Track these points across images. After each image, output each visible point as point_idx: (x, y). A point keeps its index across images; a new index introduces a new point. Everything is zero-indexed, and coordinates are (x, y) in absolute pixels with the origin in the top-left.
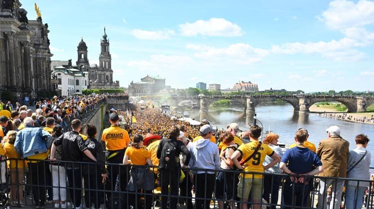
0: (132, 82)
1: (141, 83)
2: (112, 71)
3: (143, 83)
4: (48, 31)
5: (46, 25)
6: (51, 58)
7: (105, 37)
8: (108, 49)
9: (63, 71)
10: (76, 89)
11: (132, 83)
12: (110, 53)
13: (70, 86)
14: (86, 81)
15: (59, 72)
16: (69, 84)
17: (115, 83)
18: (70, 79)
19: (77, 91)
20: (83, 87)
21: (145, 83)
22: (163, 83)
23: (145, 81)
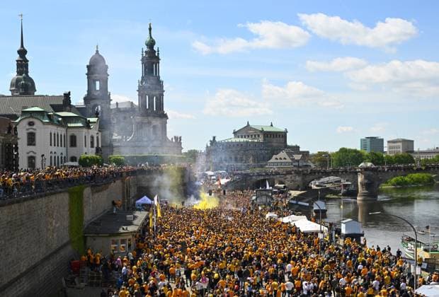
0: (214, 138)
1: (234, 140)
2: (165, 116)
3: (238, 140)
7: (151, 44)
9: (39, 117)
10: (69, 157)
11: (213, 142)
12: (161, 79)
13: (54, 149)
14: (92, 137)
15: (31, 120)
16: (51, 145)
17: (174, 140)
18: (55, 134)
19: (73, 159)
20: (85, 150)
21: (242, 140)
22: (282, 140)
23: (242, 137)
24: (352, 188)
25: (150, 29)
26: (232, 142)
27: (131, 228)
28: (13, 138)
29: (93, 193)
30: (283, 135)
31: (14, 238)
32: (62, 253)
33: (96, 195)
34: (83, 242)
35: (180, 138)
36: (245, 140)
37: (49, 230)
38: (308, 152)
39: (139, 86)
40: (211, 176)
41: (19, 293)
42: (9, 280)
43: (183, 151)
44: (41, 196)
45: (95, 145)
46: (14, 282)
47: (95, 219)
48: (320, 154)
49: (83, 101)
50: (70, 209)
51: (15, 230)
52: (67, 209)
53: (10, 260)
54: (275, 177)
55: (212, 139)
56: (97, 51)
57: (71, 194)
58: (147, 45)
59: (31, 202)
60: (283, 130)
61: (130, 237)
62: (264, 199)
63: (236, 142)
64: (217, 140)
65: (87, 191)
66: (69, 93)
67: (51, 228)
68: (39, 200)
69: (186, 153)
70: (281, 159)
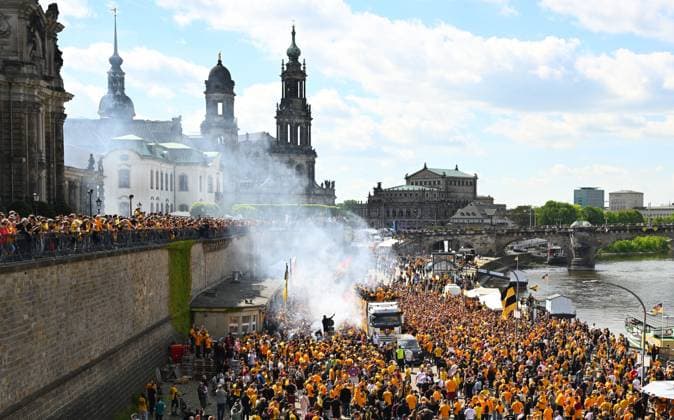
0: (379, 184)
1: (406, 188)
2: (314, 154)
3: (411, 188)
4: (60, 28)
5: (53, 8)
6: (66, 105)
7: (294, 54)
8: (303, 89)
9: (135, 147)
10: (178, 204)
11: (378, 190)
12: (308, 102)
13: (156, 193)
14: (210, 178)
15: (125, 152)
16: (152, 188)
17: (324, 187)
18: (157, 173)
19: (183, 208)
20: (200, 195)
21: (416, 188)
22: (470, 189)
23: (417, 184)
24: (561, 254)
25: (294, 33)
26: (403, 191)
27: (257, 301)
28: (96, 176)
29: (206, 252)
30: (472, 182)
31: (82, 309)
32: (157, 334)
33: (210, 255)
34: (188, 320)
35: (333, 183)
36: (421, 188)
37: (137, 300)
38: (505, 206)
39: (278, 112)
40: (374, 235)
41: (88, 388)
42: (72, 369)
43: (337, 202)
44: (126, 253)
45: (215, 189)
46: (80, 373)
47: (209, 288)
48: (520, 209)
49: (199, 129)
50: (170, 271)
51: (84, 299)
52: (166, 271)
53: (75, 340)
54: (459, 238)
55: (376, 186)
56: (220, 62)
57: (171, 251)
58: (289, 55)
59: (109, 259)
60: (471, 174)
61: (257, 313)
62: (443, 265)
63: (408, 190)
64: (383, 187)
65: (197, 249)
66: (180, 117)
67: (141, 298)
68: (121, 257)
69: (341, 205)
70: (468, 214)
